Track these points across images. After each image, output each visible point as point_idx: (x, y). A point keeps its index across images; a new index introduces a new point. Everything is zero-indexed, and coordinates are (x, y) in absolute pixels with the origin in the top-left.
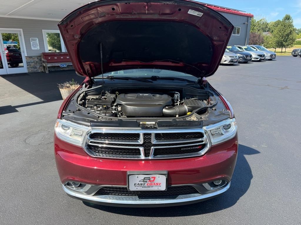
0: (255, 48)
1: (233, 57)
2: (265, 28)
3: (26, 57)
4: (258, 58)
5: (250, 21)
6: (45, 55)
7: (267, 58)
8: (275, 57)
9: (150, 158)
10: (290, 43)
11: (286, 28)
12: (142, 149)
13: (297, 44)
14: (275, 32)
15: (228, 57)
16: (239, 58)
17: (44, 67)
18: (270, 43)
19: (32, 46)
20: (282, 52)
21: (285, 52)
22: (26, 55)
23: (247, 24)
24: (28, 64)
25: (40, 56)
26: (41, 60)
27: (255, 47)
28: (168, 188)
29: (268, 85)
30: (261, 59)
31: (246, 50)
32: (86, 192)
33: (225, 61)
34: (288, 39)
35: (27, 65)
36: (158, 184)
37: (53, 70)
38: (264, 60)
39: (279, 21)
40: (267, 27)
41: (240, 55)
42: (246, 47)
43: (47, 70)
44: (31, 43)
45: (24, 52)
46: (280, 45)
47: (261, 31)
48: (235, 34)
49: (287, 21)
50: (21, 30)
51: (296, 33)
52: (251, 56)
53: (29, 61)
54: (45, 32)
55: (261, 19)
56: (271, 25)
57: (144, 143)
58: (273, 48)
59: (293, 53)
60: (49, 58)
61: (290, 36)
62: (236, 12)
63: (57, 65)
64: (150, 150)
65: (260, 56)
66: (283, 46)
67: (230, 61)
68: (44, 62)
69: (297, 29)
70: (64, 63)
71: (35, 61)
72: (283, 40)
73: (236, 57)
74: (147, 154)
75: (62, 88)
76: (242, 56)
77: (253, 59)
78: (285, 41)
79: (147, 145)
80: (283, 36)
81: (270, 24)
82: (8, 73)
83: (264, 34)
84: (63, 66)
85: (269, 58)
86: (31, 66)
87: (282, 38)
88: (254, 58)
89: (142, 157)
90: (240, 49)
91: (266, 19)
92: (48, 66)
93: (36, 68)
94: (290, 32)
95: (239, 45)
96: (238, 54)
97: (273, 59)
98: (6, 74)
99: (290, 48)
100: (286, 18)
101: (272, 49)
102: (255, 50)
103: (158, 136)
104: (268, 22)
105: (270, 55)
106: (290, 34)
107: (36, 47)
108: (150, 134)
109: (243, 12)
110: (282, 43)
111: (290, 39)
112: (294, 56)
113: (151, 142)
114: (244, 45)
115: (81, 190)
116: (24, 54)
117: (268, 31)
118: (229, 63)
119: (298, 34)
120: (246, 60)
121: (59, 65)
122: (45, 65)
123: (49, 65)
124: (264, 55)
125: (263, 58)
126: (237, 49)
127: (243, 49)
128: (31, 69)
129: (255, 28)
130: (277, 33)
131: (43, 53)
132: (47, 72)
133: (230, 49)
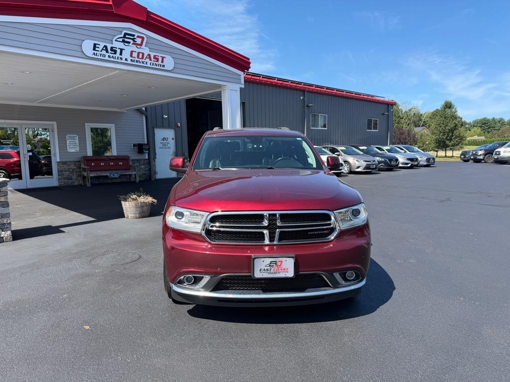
0: (402, 149)
1: (370, 161)
2: (418, 120)
3: (58, 162)
4: (408, 164)
5: (392, 110)
6: (86, 160)
7: (421, 163)
8: (434, 162)
9: (275, 243)
10: (457, 141)
11: (448, 121)
12: (266, 232)
13: (471, 145)
14: (433, 126)
15: (362, 161)
16: (379, 162)
17: (84, 177)
18: (427, 143)
19: (68, 147)
20: (446, 156)
21: (453, 156)
22: (58, 160)
23: (388, 115)
24: (60, 173)
25: (79, 161)
26: (80, 167)
27: (403, 147)
28: (296, 275)
29: (422, 197)
30: (414, 164)
31: (389, 152)
32: (203, 288)
33: (358, 167)
34: (452, 136)
35: (59, 175)
36: (285, 270)
37: (97, 182)
38: (417, 166)
39: (437, 111)
40: (421, 120)
41: (380, 158)
42: (388, 148)
43: (89, 182)
44: (68, 142)
45: (55, 155)
46: (442, 145)
47: (412, 126)
48: (371, 129)
49: (448, 111)
50: (55, 123)
51: (467, 128)
52: (397, 160)
53: (62, 168)
54: (88, 126)
55: (411, 107)
56: (427, 117)
57: (269, 224)
58: (434, 150)
59: (462, 157)
60: (93, 164)
61: (455, 132)
62: (370, 97)
63: (104, 174)
64: (275, 233)
65: (411, 160)
66: (446, 147)
67: (366, 168)
68: (84, 170)
69: (468, 122)
70: (115, 171)
71: (71, 169)
72: (445, 138)
73: (374, 161)
74: (272, 239)
75: (125, 200)
76: (383, 160)
77: (400, 165)
78: (448, 140)
79: (272, 228)
80: (444, 132)
81: (425, 116)
82: (29, 187)
83: (417, 130)
84: (113, 175)
85: (425, 164)
86: (64, 177)
87: (444, 135)
88: (402, 164)
89: (267, 242)
90: (380, 150)
91: (418, 108)
92: (91, 176)
93: (72, 179)
94: (455, 126)
95: (378, 145)
96: (378, 158)
97: (431, 165)
98: (25, 187)
99: (459, 150)
100: (446, 106)
101: (432, 152)
102: (402, 151)
103: (283, 217)
104: (422, 112)
105: (425, 159)
106: (455, 129)
107: (73, 147)
108: (275, 215)
109: (380, 98)
110: (444, 142)
111: (457, 137)
112: (465, 161)
113: (276, 224)
114: (386, 145)
115: (198, 287)
116: (56, 158)
117: (423, 126)
118: (365, 171)
119: (470, 130)
120: (390, 166)
121: (107, 174)
122: (85, 174)
123: (93, 174)
124: (417, 159)
125: (416, 163)
126: (376, 151)
127: (384, 151)
128: (63, 180)
129: (402, 121)
130: (436, 128)
131: (83, 157)
132: (89, 185)
133: (365, 151)
